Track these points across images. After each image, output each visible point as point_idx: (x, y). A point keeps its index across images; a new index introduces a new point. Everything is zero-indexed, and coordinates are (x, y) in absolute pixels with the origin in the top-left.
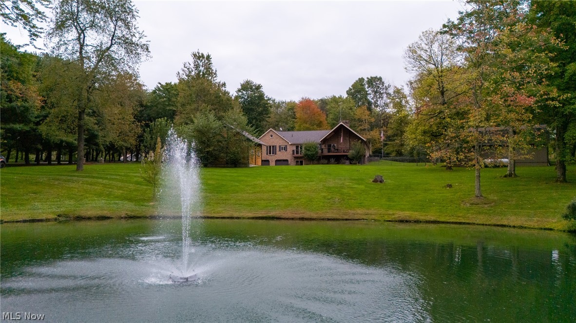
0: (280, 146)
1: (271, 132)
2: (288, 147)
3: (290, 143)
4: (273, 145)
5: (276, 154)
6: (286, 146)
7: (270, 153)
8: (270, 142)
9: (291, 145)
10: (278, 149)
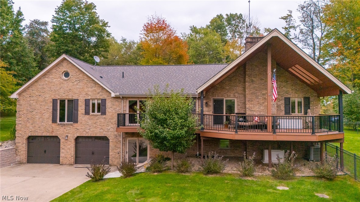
0: (87, 102)
1: (65, 64)
2: (109, 104)
3: (113, 95)
4: (70, 97)
5: (76, 121)
6: (104, 101)
7: (62, 119)
8: (62, 91)
9: (116, 98)
10: (81, 109)
